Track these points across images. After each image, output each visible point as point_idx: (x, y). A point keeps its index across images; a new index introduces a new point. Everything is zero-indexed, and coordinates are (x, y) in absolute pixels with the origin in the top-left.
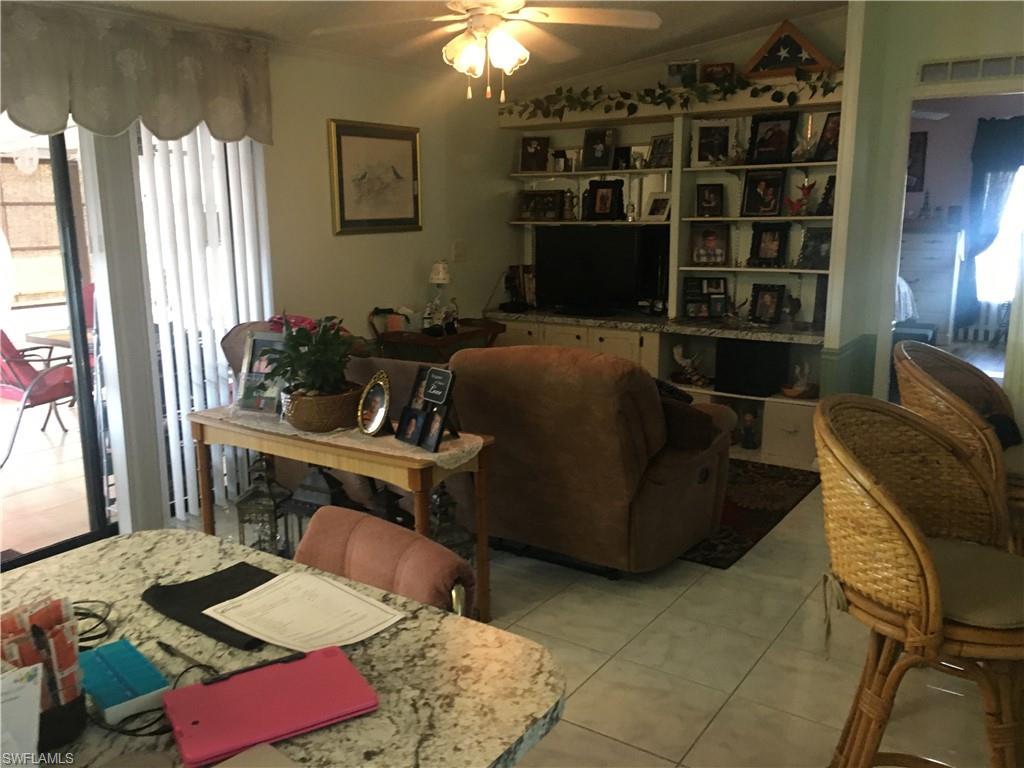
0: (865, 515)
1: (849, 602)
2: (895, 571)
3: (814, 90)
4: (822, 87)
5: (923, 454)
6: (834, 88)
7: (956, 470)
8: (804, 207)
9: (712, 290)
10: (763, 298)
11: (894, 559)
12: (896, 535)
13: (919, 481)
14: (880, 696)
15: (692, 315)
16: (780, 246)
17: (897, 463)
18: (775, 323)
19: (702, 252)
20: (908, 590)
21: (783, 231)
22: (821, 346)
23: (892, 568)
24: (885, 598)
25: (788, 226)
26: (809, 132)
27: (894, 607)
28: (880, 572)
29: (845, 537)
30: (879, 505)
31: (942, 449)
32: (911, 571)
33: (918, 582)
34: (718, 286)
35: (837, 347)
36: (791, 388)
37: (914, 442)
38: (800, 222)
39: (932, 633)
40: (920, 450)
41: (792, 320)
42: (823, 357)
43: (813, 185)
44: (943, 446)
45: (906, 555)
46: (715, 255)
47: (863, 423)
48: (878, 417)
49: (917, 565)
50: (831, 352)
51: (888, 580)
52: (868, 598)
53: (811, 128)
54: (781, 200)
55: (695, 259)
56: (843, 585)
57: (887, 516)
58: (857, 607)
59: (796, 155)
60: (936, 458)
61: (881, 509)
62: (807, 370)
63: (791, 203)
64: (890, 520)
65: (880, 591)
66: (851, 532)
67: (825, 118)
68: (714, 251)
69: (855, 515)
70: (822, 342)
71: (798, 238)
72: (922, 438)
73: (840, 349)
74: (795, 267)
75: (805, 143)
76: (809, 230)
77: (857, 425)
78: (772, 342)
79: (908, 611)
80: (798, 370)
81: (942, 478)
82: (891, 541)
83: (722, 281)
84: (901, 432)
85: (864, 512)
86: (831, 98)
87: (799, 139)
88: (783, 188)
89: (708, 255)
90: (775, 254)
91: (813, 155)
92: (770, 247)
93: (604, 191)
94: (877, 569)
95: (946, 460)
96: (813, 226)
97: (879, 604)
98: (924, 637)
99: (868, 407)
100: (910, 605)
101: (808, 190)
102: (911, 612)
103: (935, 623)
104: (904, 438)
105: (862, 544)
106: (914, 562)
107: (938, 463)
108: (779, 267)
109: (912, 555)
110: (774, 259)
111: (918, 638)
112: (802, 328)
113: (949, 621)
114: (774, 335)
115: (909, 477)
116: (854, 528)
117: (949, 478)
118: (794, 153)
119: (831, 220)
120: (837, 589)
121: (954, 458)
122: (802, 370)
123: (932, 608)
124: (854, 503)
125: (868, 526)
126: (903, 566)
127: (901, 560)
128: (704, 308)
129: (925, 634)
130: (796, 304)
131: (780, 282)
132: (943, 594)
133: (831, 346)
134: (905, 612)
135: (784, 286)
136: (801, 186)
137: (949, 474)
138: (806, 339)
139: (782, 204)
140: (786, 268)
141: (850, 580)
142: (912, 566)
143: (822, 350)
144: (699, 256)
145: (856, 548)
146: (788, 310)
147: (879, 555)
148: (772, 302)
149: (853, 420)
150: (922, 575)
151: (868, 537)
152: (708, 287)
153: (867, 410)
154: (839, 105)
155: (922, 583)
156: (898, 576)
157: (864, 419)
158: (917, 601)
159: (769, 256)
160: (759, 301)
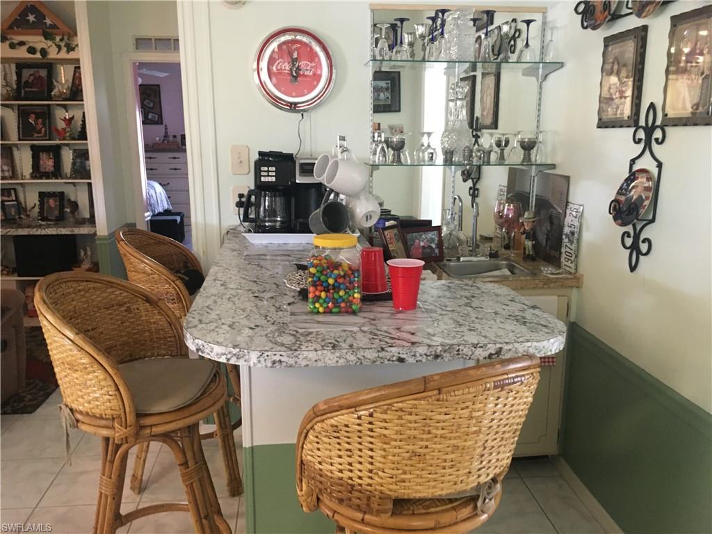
0: (74, 358)
1: (78, 421)
2: (100, 392)
3: (59, 48)
4: (65, 46)
5: (128, 305)
6: (74, 48)
7: (150, 312)
8: (68, 134)
9: (5, 198)
10: (48, 202)
11: (98, 383)
12: (96, 366)
13: (127, 324)
14: (111, 478)
16: (55, 162)
17: (110, 314)
18: (60, 220)
20: (110, 402)
21: (56, 151)
22: (95, 234)
23: (98, 390)
24: (97, 412)
25: (58, 147)
26: (63, 79)
27: (104, 416)
28: (91, 395)
29: (66, 376)
30: (82, 348)
31: (140, 300)
32: (109, 389)
33: (116, 395)
34: (10, 196)
35: (106, 234)
36: (80, 267)
37: (119, 298)
38: (67, 145)
39: (130, 426)
40: (125, 303)
41: (74, 216)
42: (98, 242)
43: (73, 118)
44: (140, 298)
45: (105, 379)
46: (3, 171)
47: (80, 291)
48: (91, 285)
49: (113, 385)
50: (103, 238)
51: (97, 399)
52: (87, 414)
53: (64, 76)
54: (50, 128)
56: (71, 410)
57: (88, 355)
58: (83, 423)
59: (55, 95)
60: (135, 307)
61: (82, 351)
62: (89, 253)
63: (57, 130)
64: (91, 358)
65: (93, 408)
66: (69, 371)
67: (73, 69)
68: (2, 168)
69: (68, 359)
70: (96, 232)
71: (67, 157)
72: (125, 294)
73: (109, 235)
74: (69, 179)
75: (60, 87)
76: (75, 151)
77: (74, 293)
78: (58, 235)
79: (112, 416)
80: (82, 253)
81: (142, 319)
82: (94, 372)
84: (109, 293)
85: (72, 356)
86: (72, 55)
87: (55, 83)
88: (49, 118)
90: (53, 169)
91: (68, 96)
92: (47, 163)
94: (89, 393)
95: (143, 306)
96: (76, 148)
97: (94, 416)
98: (126, 430)
99: (83, 279)
100: (114, 412)
101: (69, 121)
102: (114, 416)
103: (131, 418)
104: (112, 296)
105: (77, 379)
106: (110, 383)
107: (138, 309)
108: (57, 178)
109: (109, 379)
110: (52, 172)
111: (122, 433)
112: (82, 222)
113: (140, 415)
114: (59, 230)
115: (119, 322)
116: (70, 369)
117: (146, 318)
118: (53, 93)
119: (87, 144)
120: (69, 414)
121: (148, 304)
122: (86, 253)
123: (127, 410)
124: (66, 351)
125: (78, 365)
126: (104, 387)
127: (103, 383)
129: (126, 428)
130: (75, 206)
131: (60, 190)
132: (133, 398)
133: (102, 234)
134: (110, 417)
135: (63, 193)
136: (63, 118)
137: (146, 316)
138: (84, 230)
139: (51, 132)
140: (62, 179)
141: (74, 406)
142: (110, 385)
143: (96, 237)
145: (74, 382)
146: (68, 210)
147: (89, 383)
148: (55, 205)
149: (71, 290)
150: (118, 389)
151: (79, 373)
153: (82, 281)
154: (78, 60)
155: (118, 395)
156: (102, 394)
157: (81, 288)
158: (117, 408)
159: (47, 170)
160: (46, 205)
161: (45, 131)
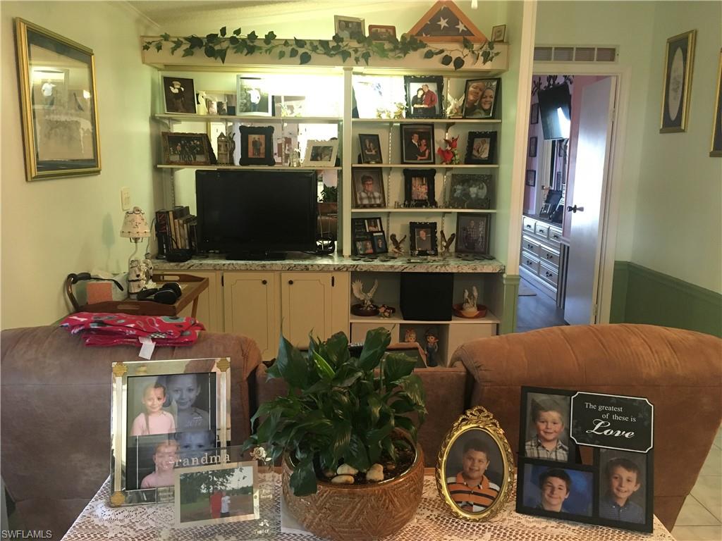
3: (476, 57)
6: (493, 57)
9: (372, 229)
10: (419, 234)
15: (361, 252)
16: (429, 189)
19: (364, 195)
34: (376, 226)
42: (505, 283)
43: (457, 139)
46: (374, 198)
55: (359, 202)
68: (373, 194)
74: (442, 207)
75: (456, 103)
76: (454, 176)
83: (378, 221)
86: (488, 66)
88: (434, 140)
89: (369, 198)
90: (426, 196)
92: (420, 190)
93: (256, 137)
96: (456, 172)
110: (426, 201)
122: (470, 294)
128: (369, 245)
131: (432, 220)
135: (436, 224)
136: (449, 139)
144: (361, 199)
148: (427, 237)
152: (369, 226)
159: (420, 198)
160: (416, 237)
161: (430, 153)
